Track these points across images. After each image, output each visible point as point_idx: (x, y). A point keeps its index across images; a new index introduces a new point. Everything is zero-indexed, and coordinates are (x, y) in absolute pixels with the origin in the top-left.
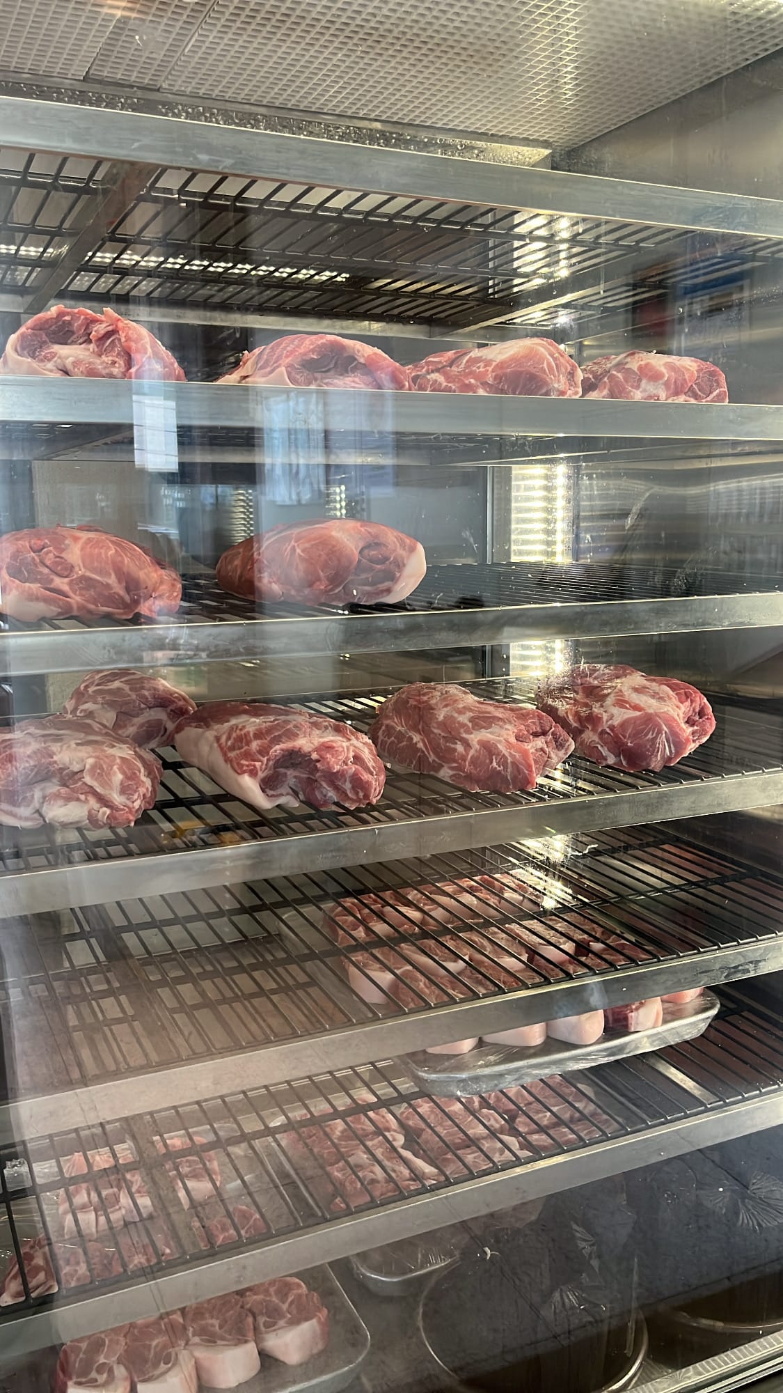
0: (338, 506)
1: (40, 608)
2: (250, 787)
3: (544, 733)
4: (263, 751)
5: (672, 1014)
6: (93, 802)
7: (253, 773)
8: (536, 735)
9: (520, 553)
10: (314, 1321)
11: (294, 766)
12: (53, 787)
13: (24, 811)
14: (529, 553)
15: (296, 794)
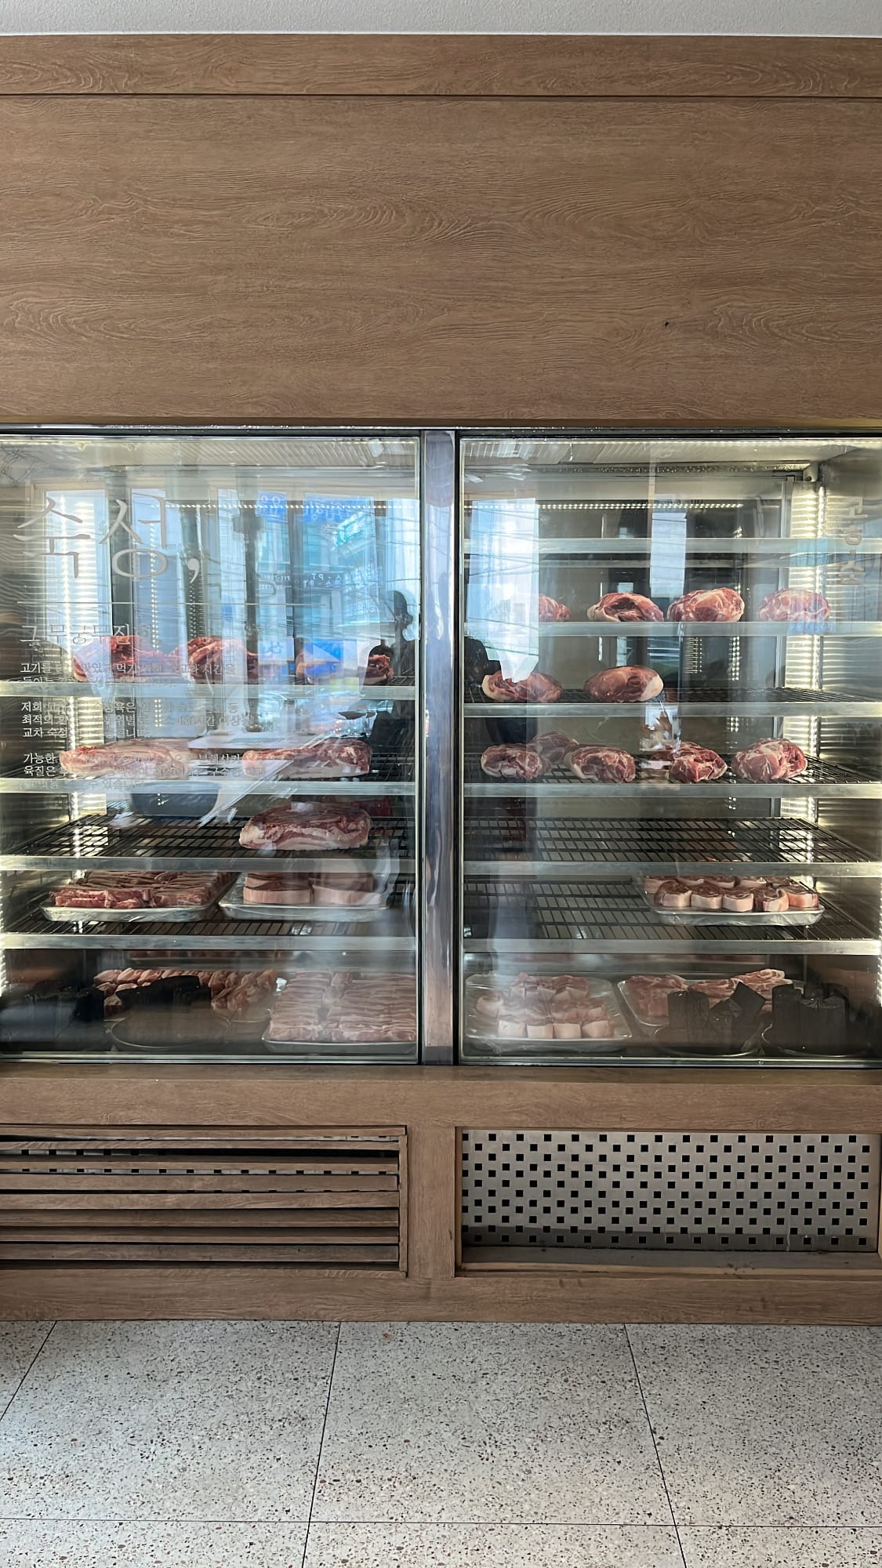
0: (734, 649)
1: (504, 697)
2: (577, 769)
3: (712, 761)
4: (584, 756)
5: (794, 906)
6: (518, 768)
7: (578, 764)
8: (707, 760)
9: (791, 683)
10: (600, 1009)
11: (597, 764)
12: (506, 763)
13: (496, 770)
14: (797, 683)
15: (597, 775)
